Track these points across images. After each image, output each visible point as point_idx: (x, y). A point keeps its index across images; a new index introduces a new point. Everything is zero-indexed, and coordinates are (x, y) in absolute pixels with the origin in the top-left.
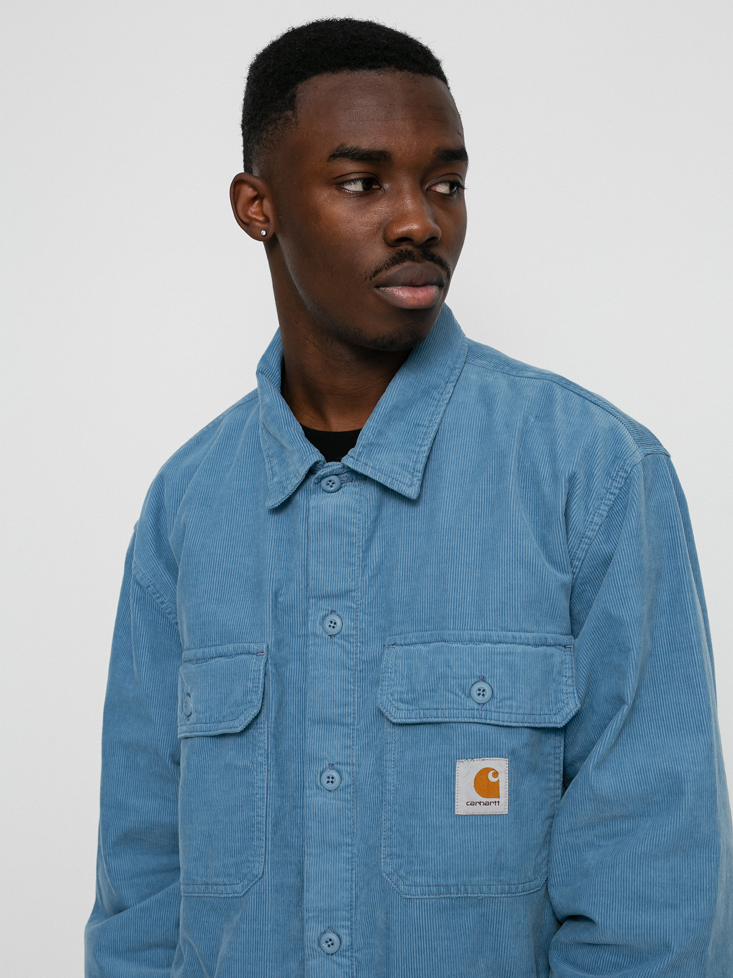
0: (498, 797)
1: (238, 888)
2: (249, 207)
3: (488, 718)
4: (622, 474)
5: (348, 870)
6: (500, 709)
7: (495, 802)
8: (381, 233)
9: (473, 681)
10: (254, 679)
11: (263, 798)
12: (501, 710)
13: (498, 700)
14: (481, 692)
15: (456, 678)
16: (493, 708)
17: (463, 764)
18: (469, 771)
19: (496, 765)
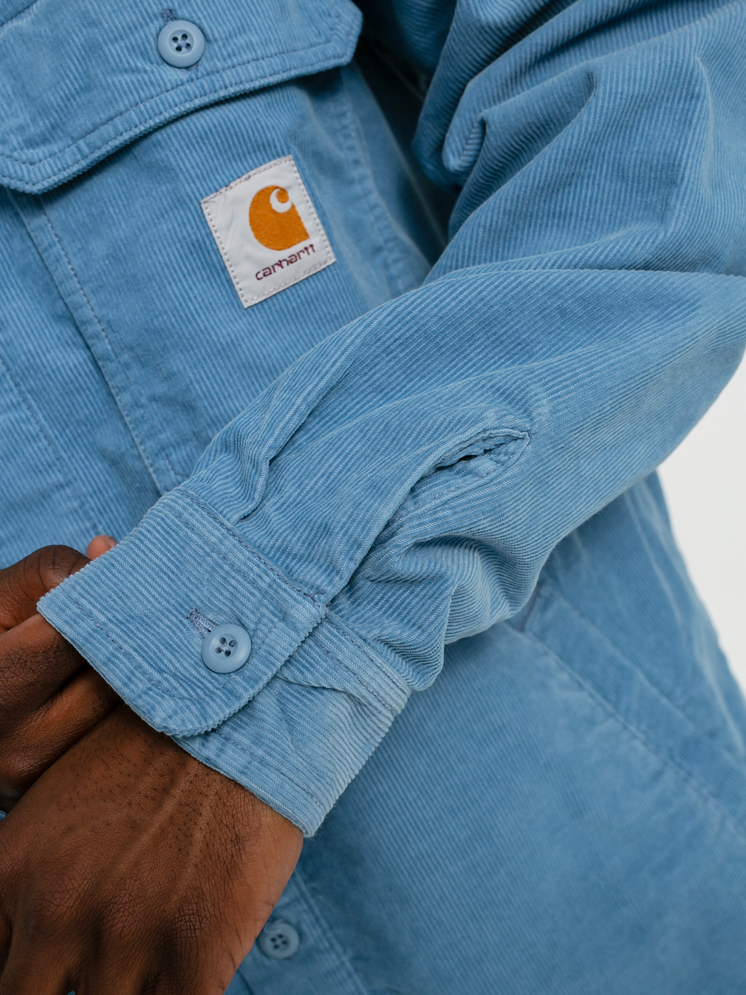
0: (306, 236)
3: (217, 87)
6: (232, 60)
7: (306, 248)
9: (153, 29)
12: (235, 60)
13: (221, 43)
14: (181, 42)
15: (116, 38)
16: (218, 64)
17: (216, 202)
18: (231, 209)
19: (277, 179)
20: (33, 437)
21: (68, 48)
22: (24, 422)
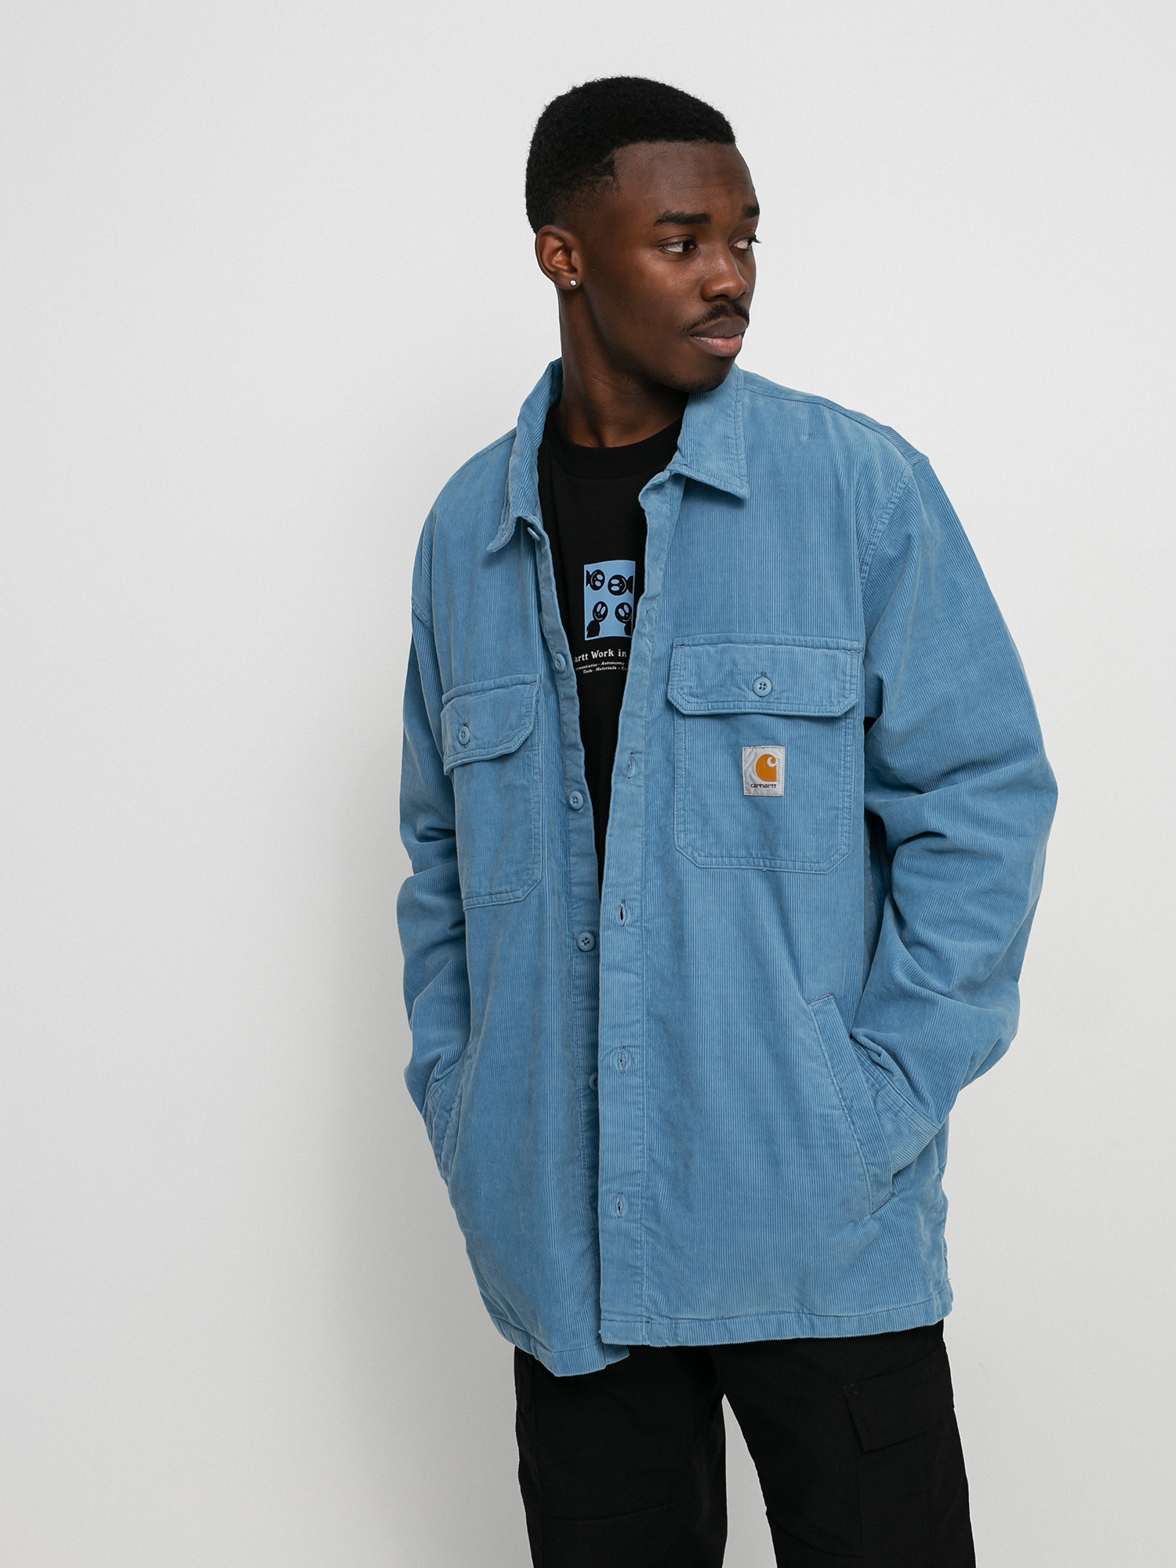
0: (776, 780)
1: (519, 893)
2: (553, 257)
3: (769, 708)
4: (900, 484)
7: (773, 785)
8: (698, 289)
9: (755, 677)
10: (527, 704)
11: (539, 811)
12: (780, 701)
13: (776, 693)
14: (763, 686)
15: (741, 674)
16: (772, 700)
17: (749, 750)
18: (753, 756)
19: (774, 753)
21: (723, 669)
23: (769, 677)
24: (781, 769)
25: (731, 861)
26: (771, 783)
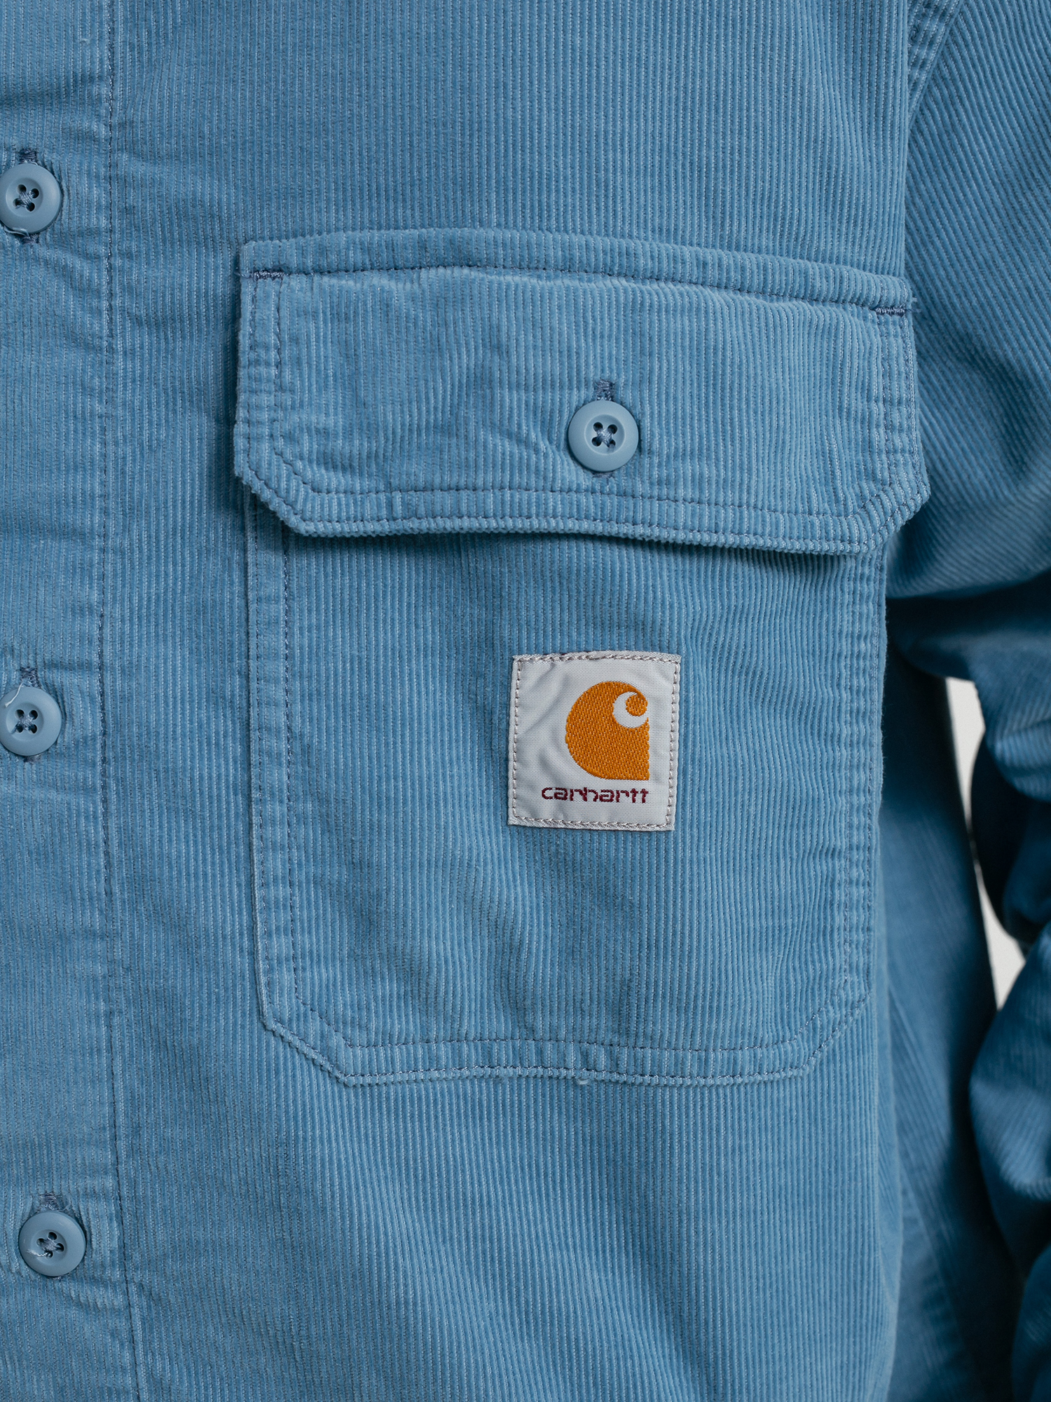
0: (643, 775)
3: (622, 517)
5: (98, 1017)
6: (660, 489)
7: (634, 792)
9: (575, 398)
12: (665, 491)
13: (656, 460)
14: (604, 433)
15: (518, 385)
16: (639, 485)
17: (538, 665)
18: (554, 687)
19: (641, 676)
20: (89, 844)
21: (447, 363)
22: (87, 818)
23: (629, 400)
24: (666, 735)
25: (457, 1053)
26: (628, 785)
